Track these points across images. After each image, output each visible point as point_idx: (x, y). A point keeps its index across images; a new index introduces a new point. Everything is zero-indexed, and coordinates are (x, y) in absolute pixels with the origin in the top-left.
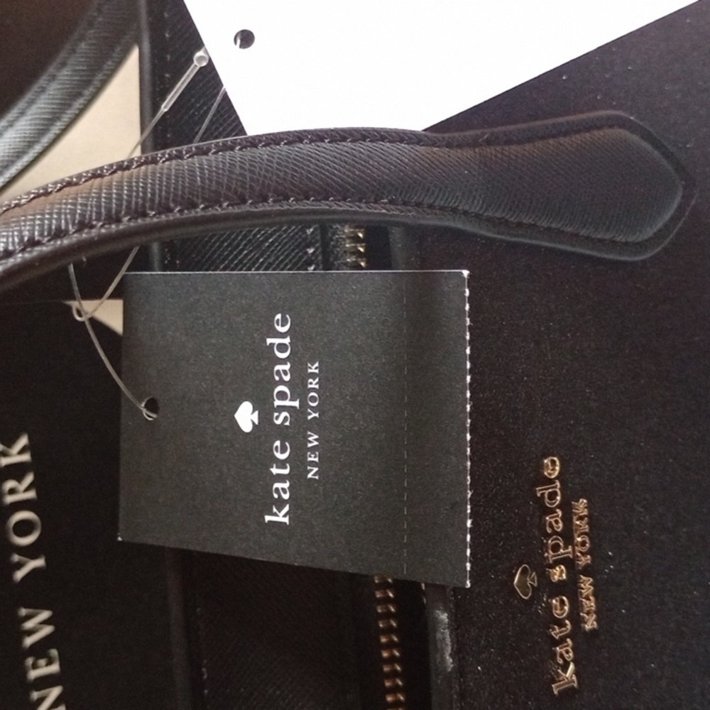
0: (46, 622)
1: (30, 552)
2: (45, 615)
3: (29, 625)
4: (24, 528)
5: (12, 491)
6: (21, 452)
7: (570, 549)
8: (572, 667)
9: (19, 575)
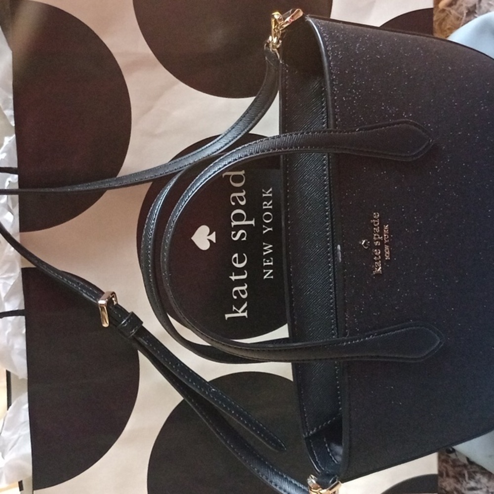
0: (270, 248)
1: (268, 225)
2: (271, 246)
3: (265, 248)
4: (268, 217)
5: (266, 205)
6: (269, 193)
7: (382, 237)
8: (380, 268)
9: (264, 232)
